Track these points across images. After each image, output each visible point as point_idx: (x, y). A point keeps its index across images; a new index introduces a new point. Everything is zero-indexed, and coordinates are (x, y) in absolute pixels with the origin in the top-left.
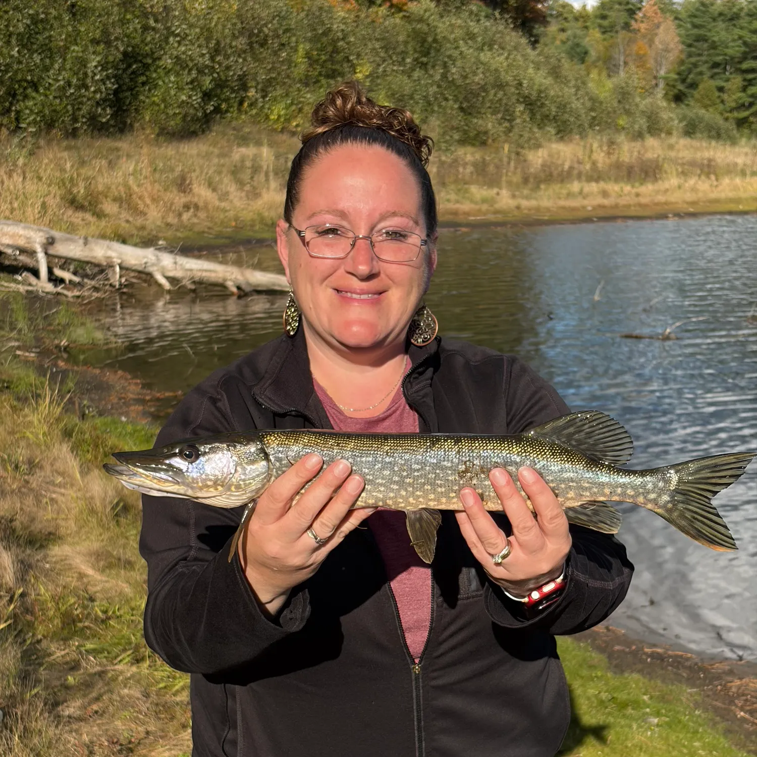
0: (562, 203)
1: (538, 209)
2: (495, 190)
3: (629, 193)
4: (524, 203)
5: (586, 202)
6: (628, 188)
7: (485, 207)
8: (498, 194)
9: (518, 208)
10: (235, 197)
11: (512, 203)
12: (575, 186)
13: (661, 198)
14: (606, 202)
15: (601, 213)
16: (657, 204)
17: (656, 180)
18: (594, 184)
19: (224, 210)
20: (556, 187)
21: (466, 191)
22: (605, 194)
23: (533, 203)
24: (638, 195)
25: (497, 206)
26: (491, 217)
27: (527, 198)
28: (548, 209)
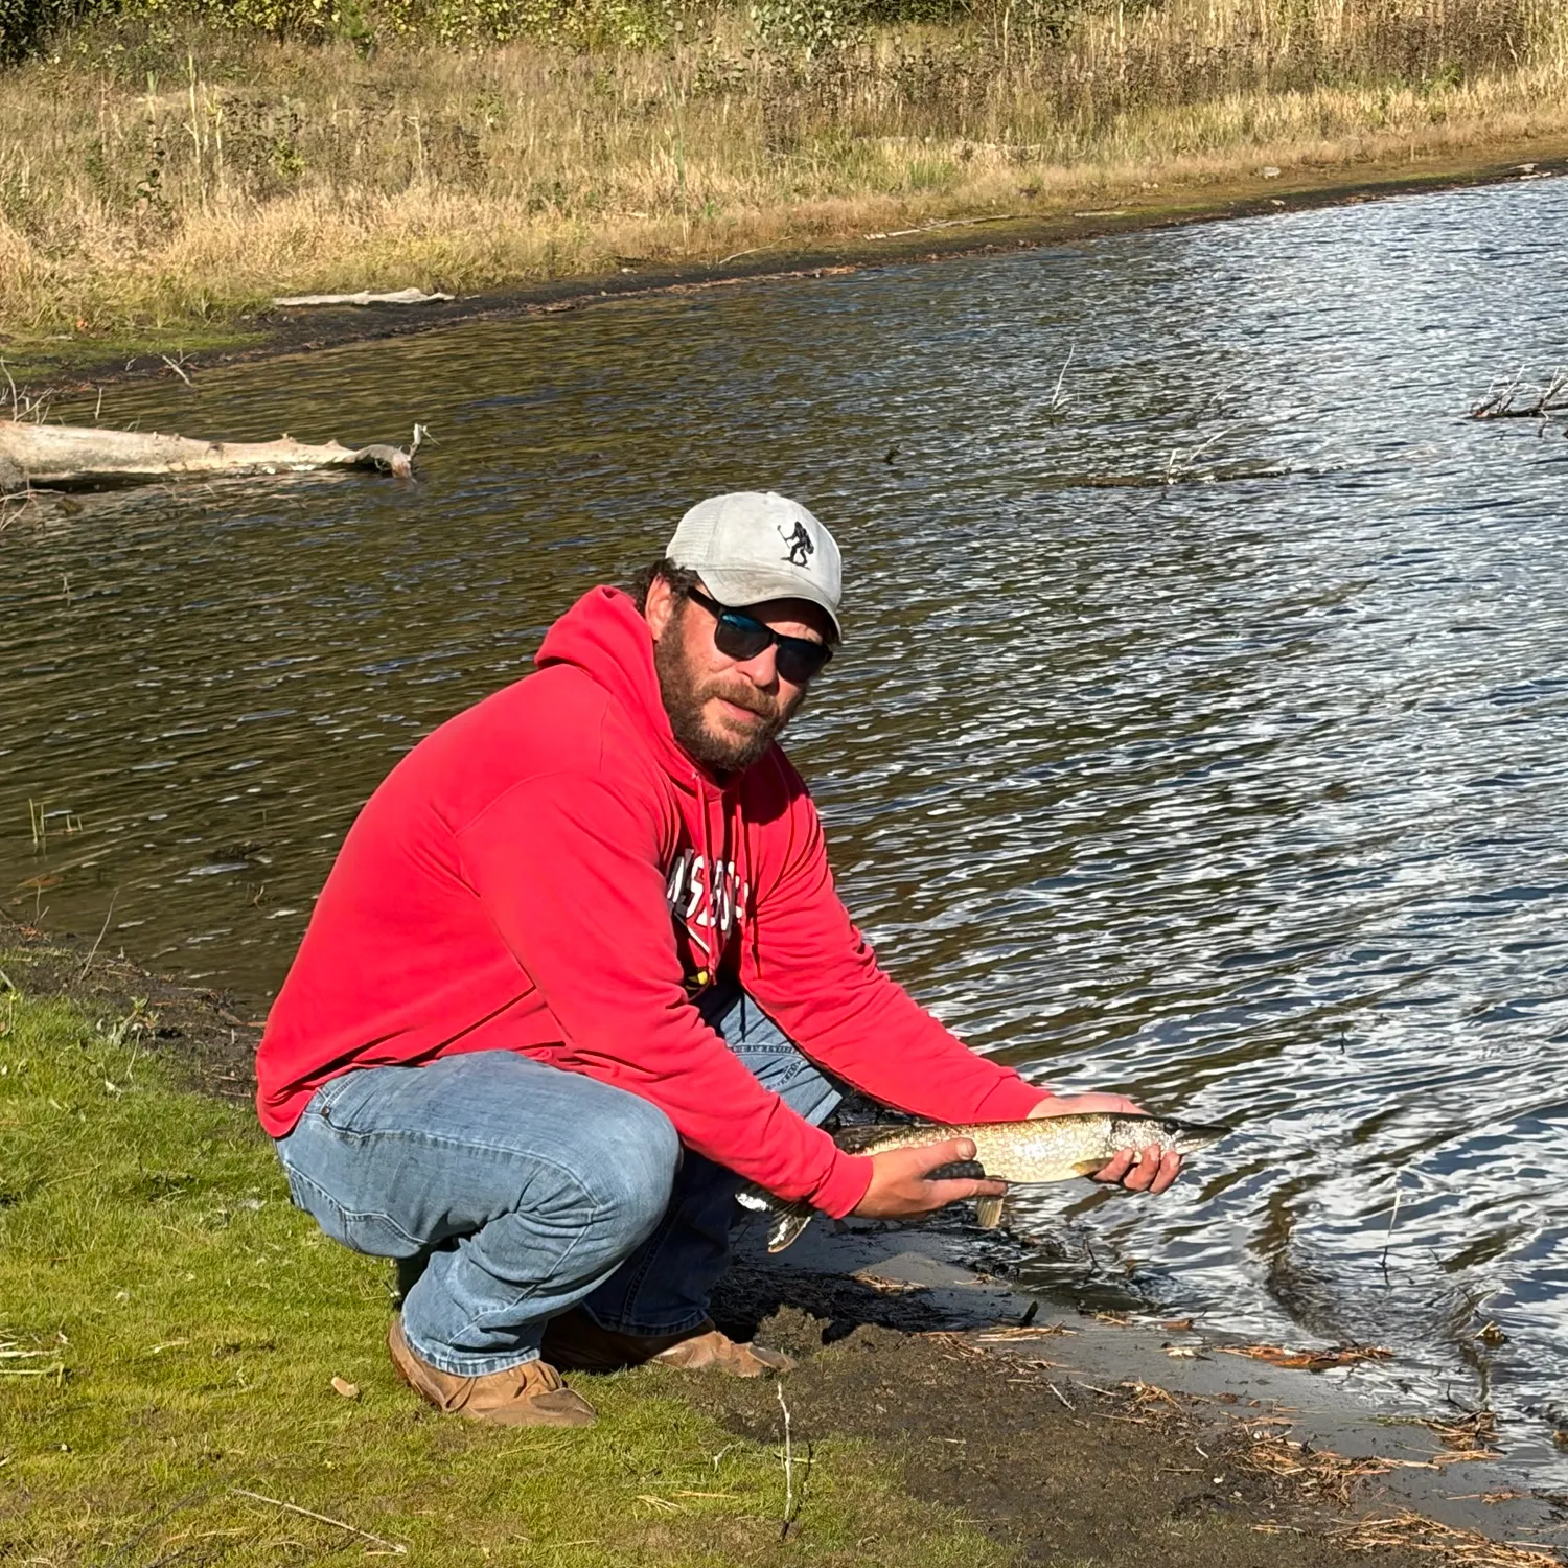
0: (1183, 163)
1: (1099, 191)
2: (958, 147)
3: (1410, 116)
4: (1054, 176)
5: (1259, 155)
6: (1402, 100)
7: (918, 201)
8: (967, 155)
9: (1032, 192)
10: (102, 238)
11: (1012, 179)
12: (1230, 111)
13: (1516, 120)
14: (1329, 149)
15: (1307, 183)
16: (1501, 138)
17: (1508, 65)
18: (1295, 98)
19: (52, 281)
20: (1166, 120)
21: (866, 155)
22: (1326, 124)
23: (1086, 173)
24: (1437, 118)
25: (962, 193)
26: (940, 229)
27: (1067, 161)
28: (1132, 187)
